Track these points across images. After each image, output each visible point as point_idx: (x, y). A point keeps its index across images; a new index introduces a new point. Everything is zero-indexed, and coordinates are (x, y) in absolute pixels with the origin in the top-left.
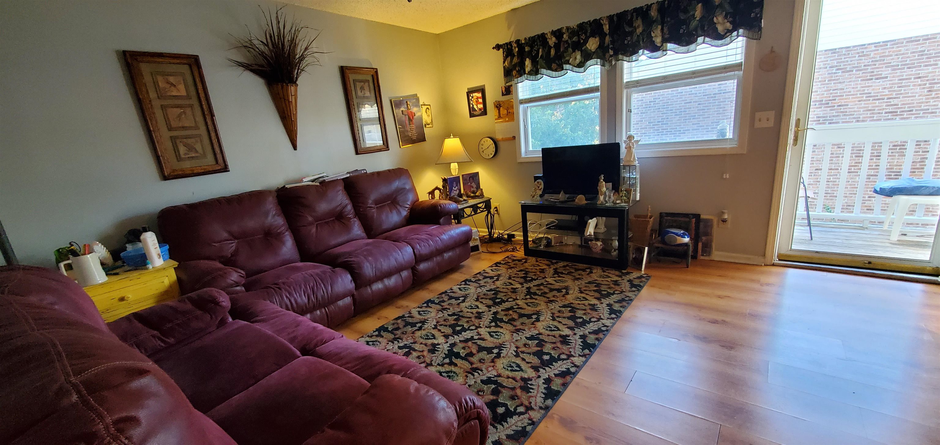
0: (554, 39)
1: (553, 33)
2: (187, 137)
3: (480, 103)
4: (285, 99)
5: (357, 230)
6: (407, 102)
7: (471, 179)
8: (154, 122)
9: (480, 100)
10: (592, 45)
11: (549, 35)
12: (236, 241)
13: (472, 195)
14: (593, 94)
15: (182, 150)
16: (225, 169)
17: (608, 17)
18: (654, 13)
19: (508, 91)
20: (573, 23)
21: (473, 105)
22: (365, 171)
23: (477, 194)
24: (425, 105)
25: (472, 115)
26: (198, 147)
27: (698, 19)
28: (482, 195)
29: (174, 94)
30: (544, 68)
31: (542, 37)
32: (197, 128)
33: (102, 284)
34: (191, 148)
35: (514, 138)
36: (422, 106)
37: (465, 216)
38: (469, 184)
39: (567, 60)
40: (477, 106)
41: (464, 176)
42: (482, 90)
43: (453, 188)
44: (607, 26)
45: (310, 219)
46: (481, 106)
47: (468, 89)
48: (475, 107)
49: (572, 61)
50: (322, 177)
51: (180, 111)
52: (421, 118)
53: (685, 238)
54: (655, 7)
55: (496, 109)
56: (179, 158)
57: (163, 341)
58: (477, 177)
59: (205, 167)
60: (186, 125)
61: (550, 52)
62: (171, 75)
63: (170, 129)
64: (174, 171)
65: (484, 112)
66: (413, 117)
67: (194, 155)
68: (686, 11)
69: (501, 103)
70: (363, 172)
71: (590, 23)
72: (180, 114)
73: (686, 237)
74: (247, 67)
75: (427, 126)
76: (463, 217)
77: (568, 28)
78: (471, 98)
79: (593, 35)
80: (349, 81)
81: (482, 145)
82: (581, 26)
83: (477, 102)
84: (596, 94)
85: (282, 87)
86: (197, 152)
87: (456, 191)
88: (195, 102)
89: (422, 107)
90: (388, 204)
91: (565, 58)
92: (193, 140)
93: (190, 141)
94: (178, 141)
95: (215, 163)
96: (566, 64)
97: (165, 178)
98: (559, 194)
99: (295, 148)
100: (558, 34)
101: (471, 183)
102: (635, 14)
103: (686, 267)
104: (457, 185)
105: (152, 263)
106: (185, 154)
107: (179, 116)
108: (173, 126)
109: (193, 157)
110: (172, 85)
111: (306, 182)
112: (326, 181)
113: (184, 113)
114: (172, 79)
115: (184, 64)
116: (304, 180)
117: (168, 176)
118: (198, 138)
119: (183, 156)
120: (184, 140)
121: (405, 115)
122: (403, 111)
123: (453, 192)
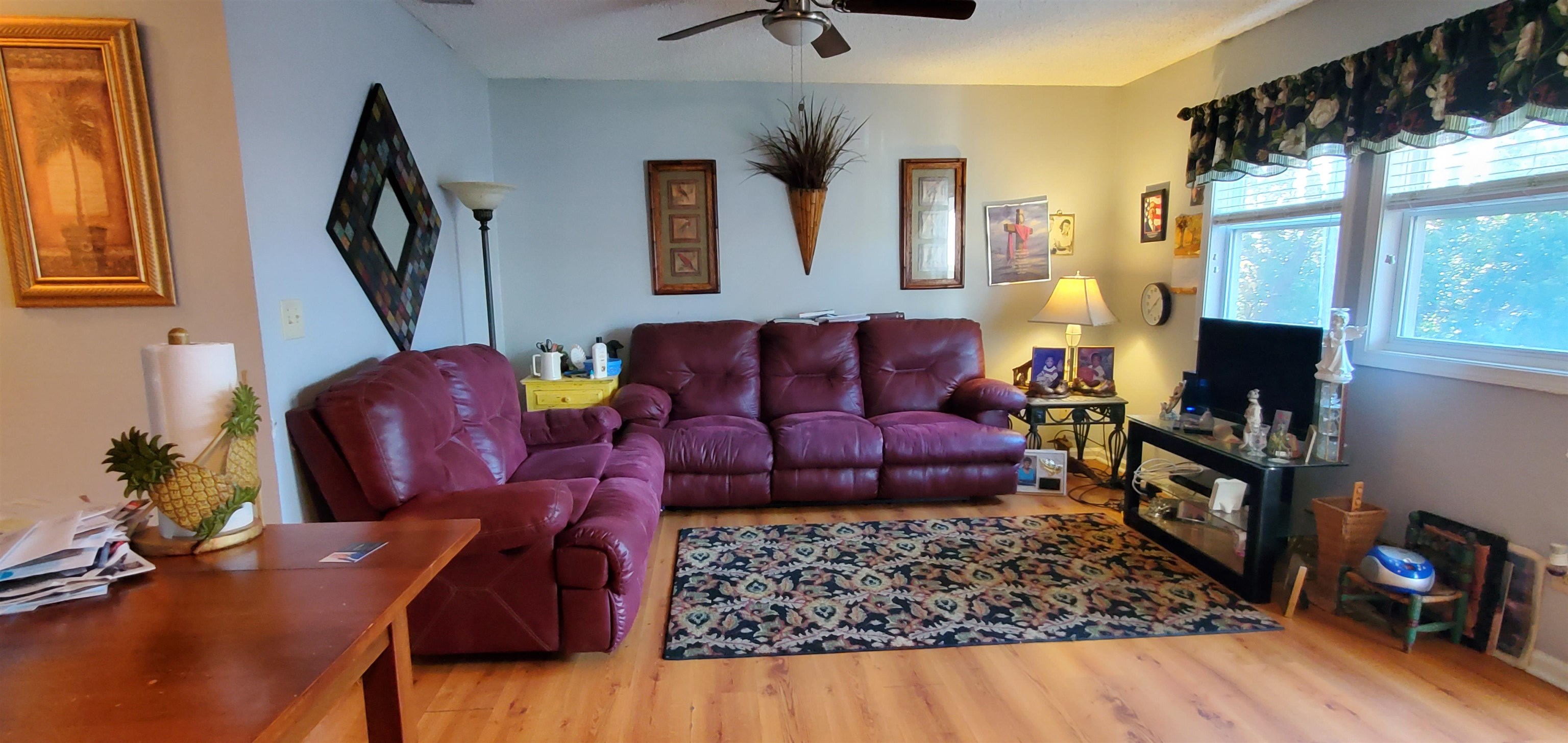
0: (1266, 100)
1: (1266, 88)
2: (686, 251)
3: (1157, 217)
4: (802, 209)
5: (852, 399)
6: (1018, 211)
7: (1096, 358)
8: (658, 233)
9: (1159, 211)
10: (1319, 115)
11: (1258, 91)
12: (693, 375)
13: (1086, 387)
14: (1329, 217)
15: (679, 263)
16: (715, 290)
17: (1354, 56)
18: (1435, 47)
19: (1199, 198)
20: (1296, 70)
21: (1148, 220)
22: (902, 316)
23: (1096, 388)
24: (1061, 215)
25: (1144, 239)
26: (694, 263)
27: (1519, 58)
28: (1111, 391)
29: (685, 203)
30: (1240, 158)
31: (1247, 97)
32: (698, 240)
33: (554, 382)
34: (687, 263)
35: (1194, 291)
36: (1054, 217)
37: (1048, 420)
38: (1091, 367)
39: (1275, 145)
40: (1153, 220)
41: (1083, 351)
42: (1164, 194)
43: (1045, 368)
44: (1352, 75)
45: (789, 370)
46: (1158, 222)
47: (1147, 188)
48: (1150, 222)
49: (1286, 146)
50: (825, 315)
51: (685, 221)
52: (1045, 239)
53: (1413, 577)
54: (1438, 35)
55: (1179, 230)
56: (674, 274)
57: (548, 436)
58: (1110, 356)
59: (696, 286)
60: (689, 237)
61: (1258, 125)
62: (683, 183)
63: (673, 240)
64: (666, 286)
65: (1162, 236)
66: (1026, 236)
67: (687, 271)
68: (1500, 41)
69: (1188, 219)
70: (897, 316)
71: (1322, 69)
72: (686, 224)
73: (1416, 576)
74: (766, 169)
75: (1058, 252)
76: (1043, 421)
77: (1288, 79)
78: (1146, 205)
79: (1325, 95)
80: (911, 182)
81: (1149, 297)
82: (1309, 75)
83: (1155, 216)
84: (1334, 216)
85: (801, 194)
86: (692, 267)
87: (1051, 373)
88: (702, 212)
89: (1053, 219)
90: (918, 372)
91: (1273, 139)
92: (691, 254)
93: (688, 255)
94: (676, 254)
95: (706, 282)
96: (1272, 152)
97: (656, 293)
98: (1201, 414)
99: (807, 272)
100: (1271, 89)
101: (1094, 367)
102: (1399, 51)
103: (1402, 647)
104: (1055, 364)
105: (595, 374)
106: (681, 269)
107: (684, 227)
108: (676, 237)
109: (687, 273)
110: (685, 194)
111: (802, 318)
112: (830, 321)
113: (689, 224)
114: (685, 188)
115: (701, 170)
116: (801, 316)
117: (660, 291)
118: (696, 253)
119: (677, 271)
120: (682, 253)
121: (1010, 233)
122: (1006, 226)
123: (1043, 376)
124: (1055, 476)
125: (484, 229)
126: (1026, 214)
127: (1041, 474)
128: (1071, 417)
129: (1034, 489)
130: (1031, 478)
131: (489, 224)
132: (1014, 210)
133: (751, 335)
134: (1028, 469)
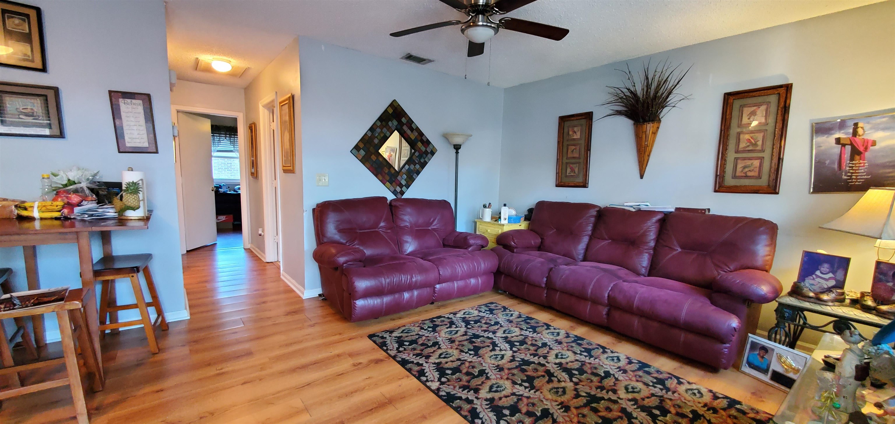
2: (573, 163)
6: (856, 124)
8: (561, 154)
12: (555, 230)
15: (569, 170)
16: (586, 185)
26: (576, 170)
29: (575, 137)
32: (579, 158)
34: (573, 170)
38: (891, 284)
43: (818, 273)
51: (573, 147)
56: (566, 176)
59: (576, 183)
60: (575, 156)
62: (575, 127)
63: (567, 158)
64: (562, 182)
66: (866, 148)
67: (573, 174)
74: (619, 113)
86: (575, 173)
88: (583, 142)
90: (699, 254)
93: (574, 166)
94: (568, 165)
95: (582, 181)
97: (557, 186)
99: (642, 177)
104: (833, 272)
106: (569, 173)
107: (573, 150)
108: (569, 156)
109: (572, 176)
110: (575, 132)
111: (627, 206)
112: (641, 209)
113: (576, 149)
114: (576, 129)
115: (584, 119)
116: (625, 204)
117: (560, 184)
118: (578, 165)
119: (567, 174)
120: (571, 165)
121: (844, 145)
122: (838, 141)
123: (814, 279)
124: (791, 375)
125: (457, 153)
126: (867, 127)
127: (775, 366)
128: (832, 325)
129: (766, 378)
130: (764, 367)
131: (459, 151)
132: (851, 123)
133: (593, 212)
134: (763, 357)
